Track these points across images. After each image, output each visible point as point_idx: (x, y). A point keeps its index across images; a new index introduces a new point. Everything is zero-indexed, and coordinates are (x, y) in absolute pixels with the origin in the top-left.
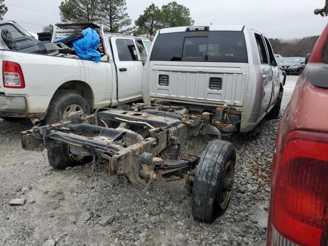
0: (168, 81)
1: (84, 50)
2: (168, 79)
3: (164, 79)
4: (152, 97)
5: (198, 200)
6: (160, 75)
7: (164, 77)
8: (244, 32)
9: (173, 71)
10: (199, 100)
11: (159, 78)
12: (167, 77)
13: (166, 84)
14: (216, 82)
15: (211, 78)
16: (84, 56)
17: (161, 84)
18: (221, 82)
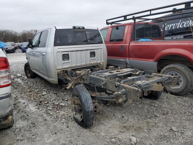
0: (69, 57)
2: (68, 56)
3: (66, 57)
4: (58, 70)
7: (66, 55)
8: (98, 30)
9: (71, 51)
11: (63, 56)
12: (68, 55)
13: (67, 60)
14: (93, 54)
15: (91, 52)
17: (64, 60)
18: (95, 53)
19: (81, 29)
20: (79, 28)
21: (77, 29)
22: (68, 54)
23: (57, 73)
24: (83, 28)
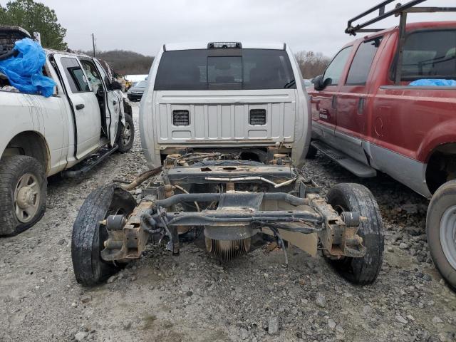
0: (188, 119)
1: (27, 76)
2: (188, 115)
3: (181, 117)
4: (161, 144)
5: (369, 258)
6: (174, 111)
7: (181, 113)
8: (287, 50)
9: (195, 104)
10: (237, 140)
11: (174, 115)
12: (186, 113)
13: (185, 123)
14: (258, 116)
15: (252, 111)
16: (27, 87)
17: (176, 123)
18: (265, 114)
19: (231, 48)
20: (225, 47)
21: (219, 48)
22: (187, 111)
23: (158, 152)
24: (238, 46)
